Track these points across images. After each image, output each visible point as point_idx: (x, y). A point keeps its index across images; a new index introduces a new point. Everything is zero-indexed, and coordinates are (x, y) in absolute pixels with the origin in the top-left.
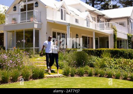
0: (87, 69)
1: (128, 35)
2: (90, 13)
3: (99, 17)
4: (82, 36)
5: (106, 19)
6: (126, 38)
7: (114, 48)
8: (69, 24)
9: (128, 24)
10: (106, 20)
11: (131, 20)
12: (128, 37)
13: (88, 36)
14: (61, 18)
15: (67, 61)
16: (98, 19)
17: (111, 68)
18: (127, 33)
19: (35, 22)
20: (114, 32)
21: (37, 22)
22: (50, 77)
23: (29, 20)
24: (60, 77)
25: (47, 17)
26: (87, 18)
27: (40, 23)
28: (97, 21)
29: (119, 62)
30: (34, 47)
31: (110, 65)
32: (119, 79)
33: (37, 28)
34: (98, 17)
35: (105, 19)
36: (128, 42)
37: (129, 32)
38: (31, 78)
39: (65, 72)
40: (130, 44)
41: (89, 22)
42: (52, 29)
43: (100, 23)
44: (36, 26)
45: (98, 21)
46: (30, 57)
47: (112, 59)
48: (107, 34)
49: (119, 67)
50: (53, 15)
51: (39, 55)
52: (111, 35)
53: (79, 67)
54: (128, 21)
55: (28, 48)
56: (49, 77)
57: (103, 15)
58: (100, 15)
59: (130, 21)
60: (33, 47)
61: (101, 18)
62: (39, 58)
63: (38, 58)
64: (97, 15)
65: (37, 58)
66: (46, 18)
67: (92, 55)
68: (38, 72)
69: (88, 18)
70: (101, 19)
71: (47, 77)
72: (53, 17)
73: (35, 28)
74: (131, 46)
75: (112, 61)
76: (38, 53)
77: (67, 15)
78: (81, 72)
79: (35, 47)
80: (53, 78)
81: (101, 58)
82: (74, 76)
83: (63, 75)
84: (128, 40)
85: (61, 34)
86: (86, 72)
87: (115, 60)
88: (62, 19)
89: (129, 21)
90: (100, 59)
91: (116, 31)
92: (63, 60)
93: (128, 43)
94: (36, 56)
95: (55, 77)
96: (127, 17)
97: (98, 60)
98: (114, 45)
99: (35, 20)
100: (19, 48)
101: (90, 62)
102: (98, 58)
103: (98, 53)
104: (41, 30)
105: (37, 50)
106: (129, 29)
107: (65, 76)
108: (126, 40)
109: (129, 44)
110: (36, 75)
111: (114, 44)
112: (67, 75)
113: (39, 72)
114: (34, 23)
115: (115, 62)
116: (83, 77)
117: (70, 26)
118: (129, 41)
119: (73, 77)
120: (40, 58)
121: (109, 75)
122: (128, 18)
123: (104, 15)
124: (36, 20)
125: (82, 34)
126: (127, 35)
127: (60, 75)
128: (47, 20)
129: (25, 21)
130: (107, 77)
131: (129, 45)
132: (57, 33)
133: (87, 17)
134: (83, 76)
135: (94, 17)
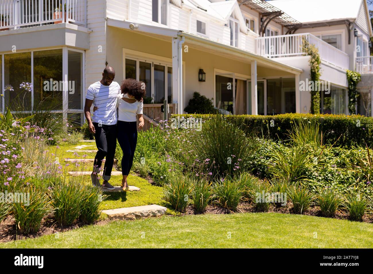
0: (248, 185)
1: (350, 73)
2: (240, 5)
3: (265, 18)
4: (216, 76)
5: (283, 26)
6: (343, 83)
7: (313, 112)
8: (180, 35)
9: (349, 43)
10: (284, 28)
11: (357, 30)
12: (350, 79)
13: (235, 76)
14: (151, 16)
15: (179, 157)
16: (262, 26)
17: (326, 180)
18: (345, 69)
19: (68, 26)
20: (313, 63)
21: (75, 27)
22: (120, 217)
23: (50, 21)
24: (155, 216)
25: (107, 11)
26: (232, 20)
27: (84, 29)
28: (258, 31)
29: (352, 161)
30: (65, 109)
31: (325, 170)
32: (361, 221)
33: (74, 45)
34: (262, 19)
35: (280, 26)
36: (349, 95)
37: (351, 66)
38: (48, 224)
39: (172, 197)
40: (354, 101)
41: (236, 32)
42: (125, 51)
43: (267, 37)
44: (71, 40)
45: (263, 31)
46: (53, 143)
47: (327, 151)
48: (293, 69)
49: (356, 176)
50: (127, 7)
51: (81, 135)
52: (303, 72)
53: (221, 180)
54: (349, 31)
55: (44, 112)
56: (115, 217)
57: (276, 12)
58: (268, 14)
59: (355, 32)
60: (60, 107)
61: (271, 22)
62: (81, 144)
63: (79, 147)
64: (260, 14)
65: (75, 144)
66: (105, 13)
67: (260, 136)
68: (75, 202)
69: (234, 21)
70: (271, 27)
71: (110, 218)
72: (127, 12)
73: (68, 47)
74: (356, 109)
75: (326, 155)
76: (79, 130)
77: (170, 8)
78: (230, 198)
79: (70, 107)
80: (131, 219)
81: (289, 146)
82: (205, 211)
83: (165, 209)
84: (347, 91)
85: (153, 69)
86: (246, 195)
87: (337, 155)
88: (155, 18)
89: (352, 32)
90: (288, 151)
91: (317, 60)
92: (164, 154)
93: (347, 98)
94: (72, 137)
95: (137, 216)
96: (347, 20)
97: (280, 151)
98: (312, 105)
99: (68, 20)
100: (14, 112)
101: (254, 158)
102: (280, 146)
103: (279, 128)
104: (87, 52)
105: (75, 119)
106: (350, 57)
107: (173, 213)
108: (343, 90)
109: (350, 102)
110: (68, 212)
111: (312, 100)
112: (181, 207)
113: (80, 200)
114: (64, 30)
115: (338, 159)
116: (237, 215)
117: (184, 40)
118: (350, 91)
119: (201, 216)
120: (84, 146)
121: (326, 208)
122: (349, 25)
123: (279, 13)
124: (73, 21)
125: (216, 70)
126: (347, 73)
127: (155, 208)
128: (107, 19)
129: (36, 23)
130: (320, 214)
131: (350, 105)
132: (140, 62)
133: (231, 16)
134: (235, 211)
135: (249, 20)
